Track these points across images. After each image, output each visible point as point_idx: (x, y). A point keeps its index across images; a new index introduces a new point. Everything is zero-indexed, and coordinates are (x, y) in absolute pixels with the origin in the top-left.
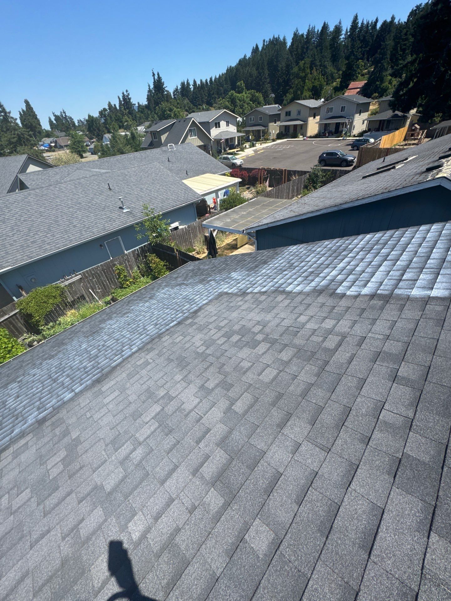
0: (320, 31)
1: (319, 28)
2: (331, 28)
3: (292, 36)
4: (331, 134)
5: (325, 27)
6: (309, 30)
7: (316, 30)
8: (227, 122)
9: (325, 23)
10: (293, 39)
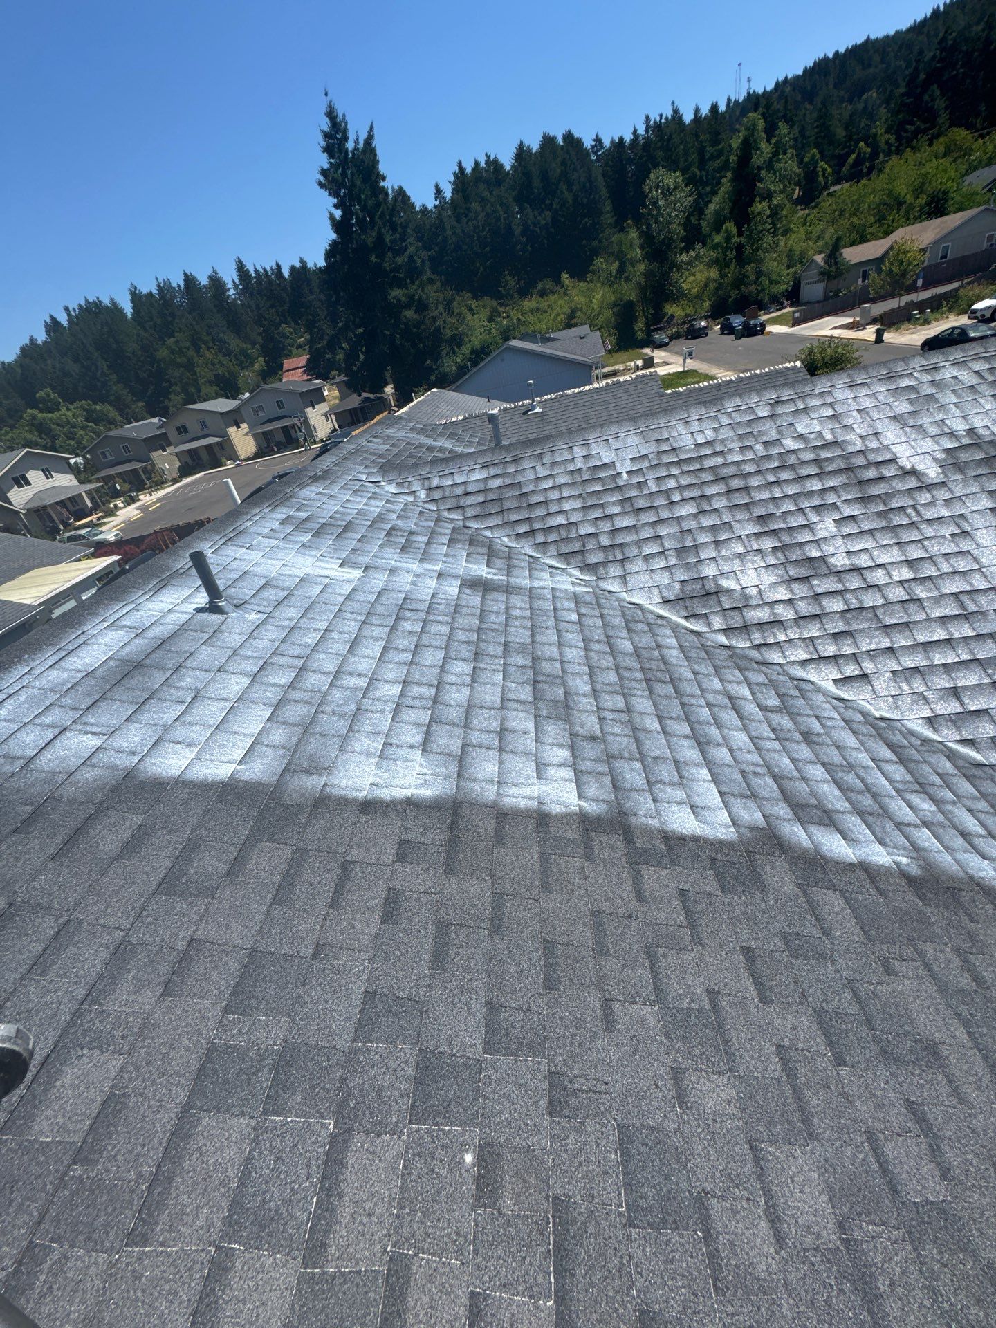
0: (182, 286)
1: (177, 281)
2: (204, 281)
3: (129, 297)
4: (282, 447)
5: (189, 280)
6: (159, 286)
7: (174, 285)
8: (43, 470)
9: (185, 274)
10: (132, 301)
